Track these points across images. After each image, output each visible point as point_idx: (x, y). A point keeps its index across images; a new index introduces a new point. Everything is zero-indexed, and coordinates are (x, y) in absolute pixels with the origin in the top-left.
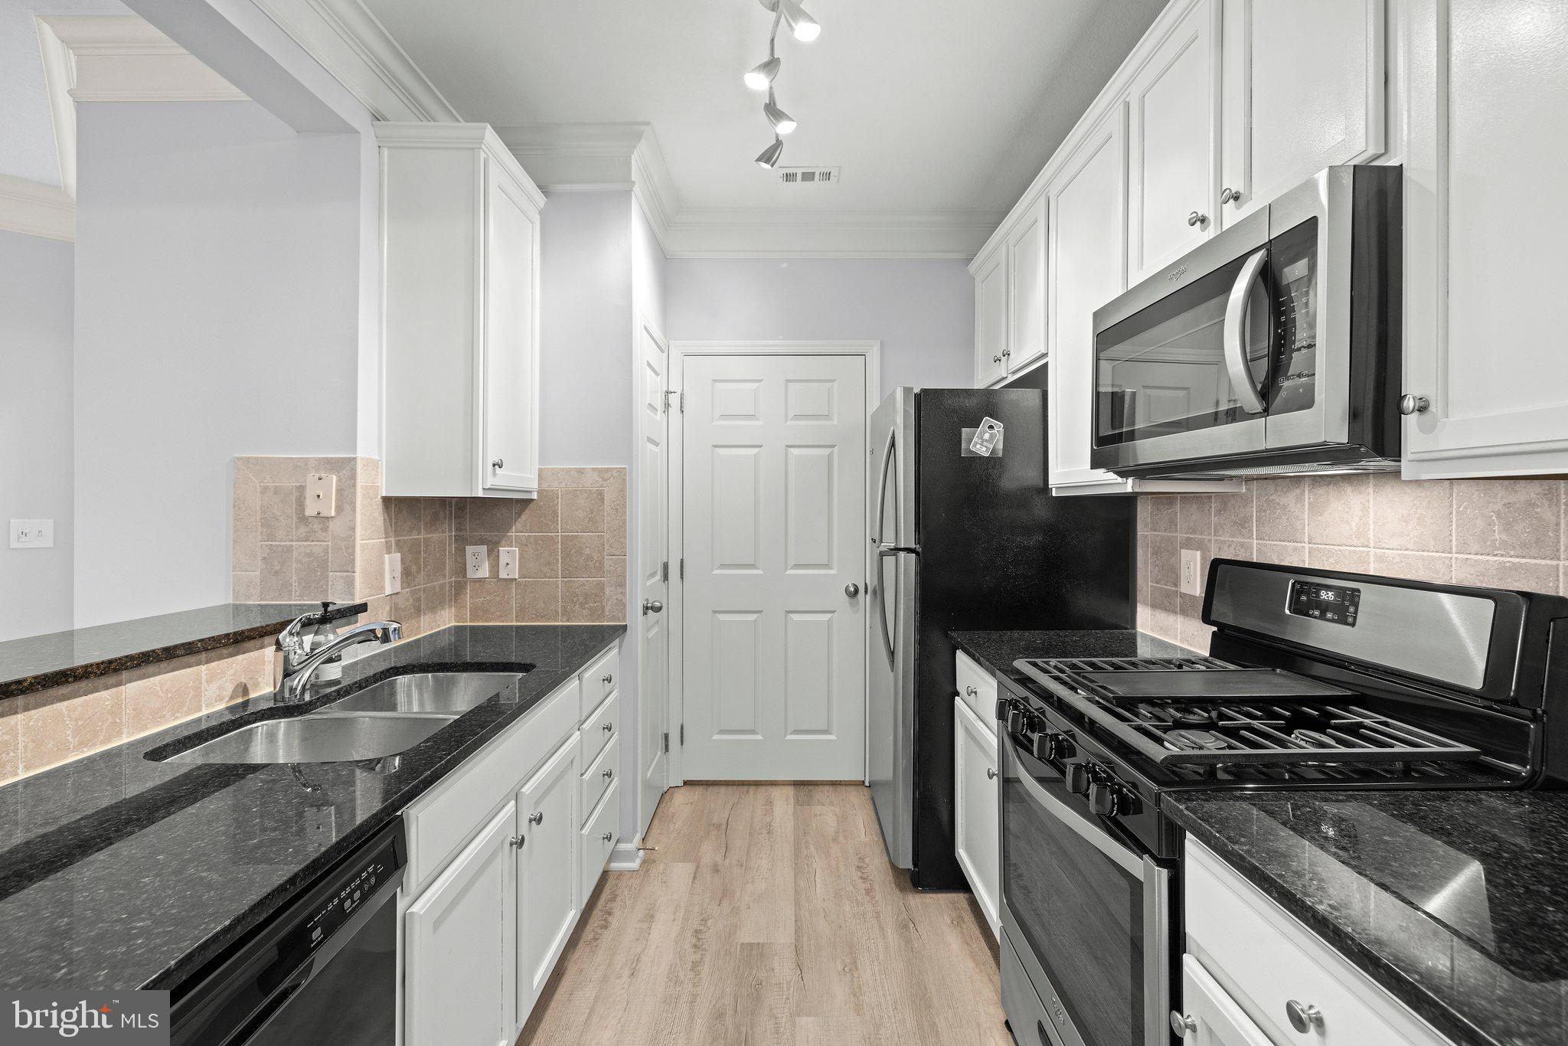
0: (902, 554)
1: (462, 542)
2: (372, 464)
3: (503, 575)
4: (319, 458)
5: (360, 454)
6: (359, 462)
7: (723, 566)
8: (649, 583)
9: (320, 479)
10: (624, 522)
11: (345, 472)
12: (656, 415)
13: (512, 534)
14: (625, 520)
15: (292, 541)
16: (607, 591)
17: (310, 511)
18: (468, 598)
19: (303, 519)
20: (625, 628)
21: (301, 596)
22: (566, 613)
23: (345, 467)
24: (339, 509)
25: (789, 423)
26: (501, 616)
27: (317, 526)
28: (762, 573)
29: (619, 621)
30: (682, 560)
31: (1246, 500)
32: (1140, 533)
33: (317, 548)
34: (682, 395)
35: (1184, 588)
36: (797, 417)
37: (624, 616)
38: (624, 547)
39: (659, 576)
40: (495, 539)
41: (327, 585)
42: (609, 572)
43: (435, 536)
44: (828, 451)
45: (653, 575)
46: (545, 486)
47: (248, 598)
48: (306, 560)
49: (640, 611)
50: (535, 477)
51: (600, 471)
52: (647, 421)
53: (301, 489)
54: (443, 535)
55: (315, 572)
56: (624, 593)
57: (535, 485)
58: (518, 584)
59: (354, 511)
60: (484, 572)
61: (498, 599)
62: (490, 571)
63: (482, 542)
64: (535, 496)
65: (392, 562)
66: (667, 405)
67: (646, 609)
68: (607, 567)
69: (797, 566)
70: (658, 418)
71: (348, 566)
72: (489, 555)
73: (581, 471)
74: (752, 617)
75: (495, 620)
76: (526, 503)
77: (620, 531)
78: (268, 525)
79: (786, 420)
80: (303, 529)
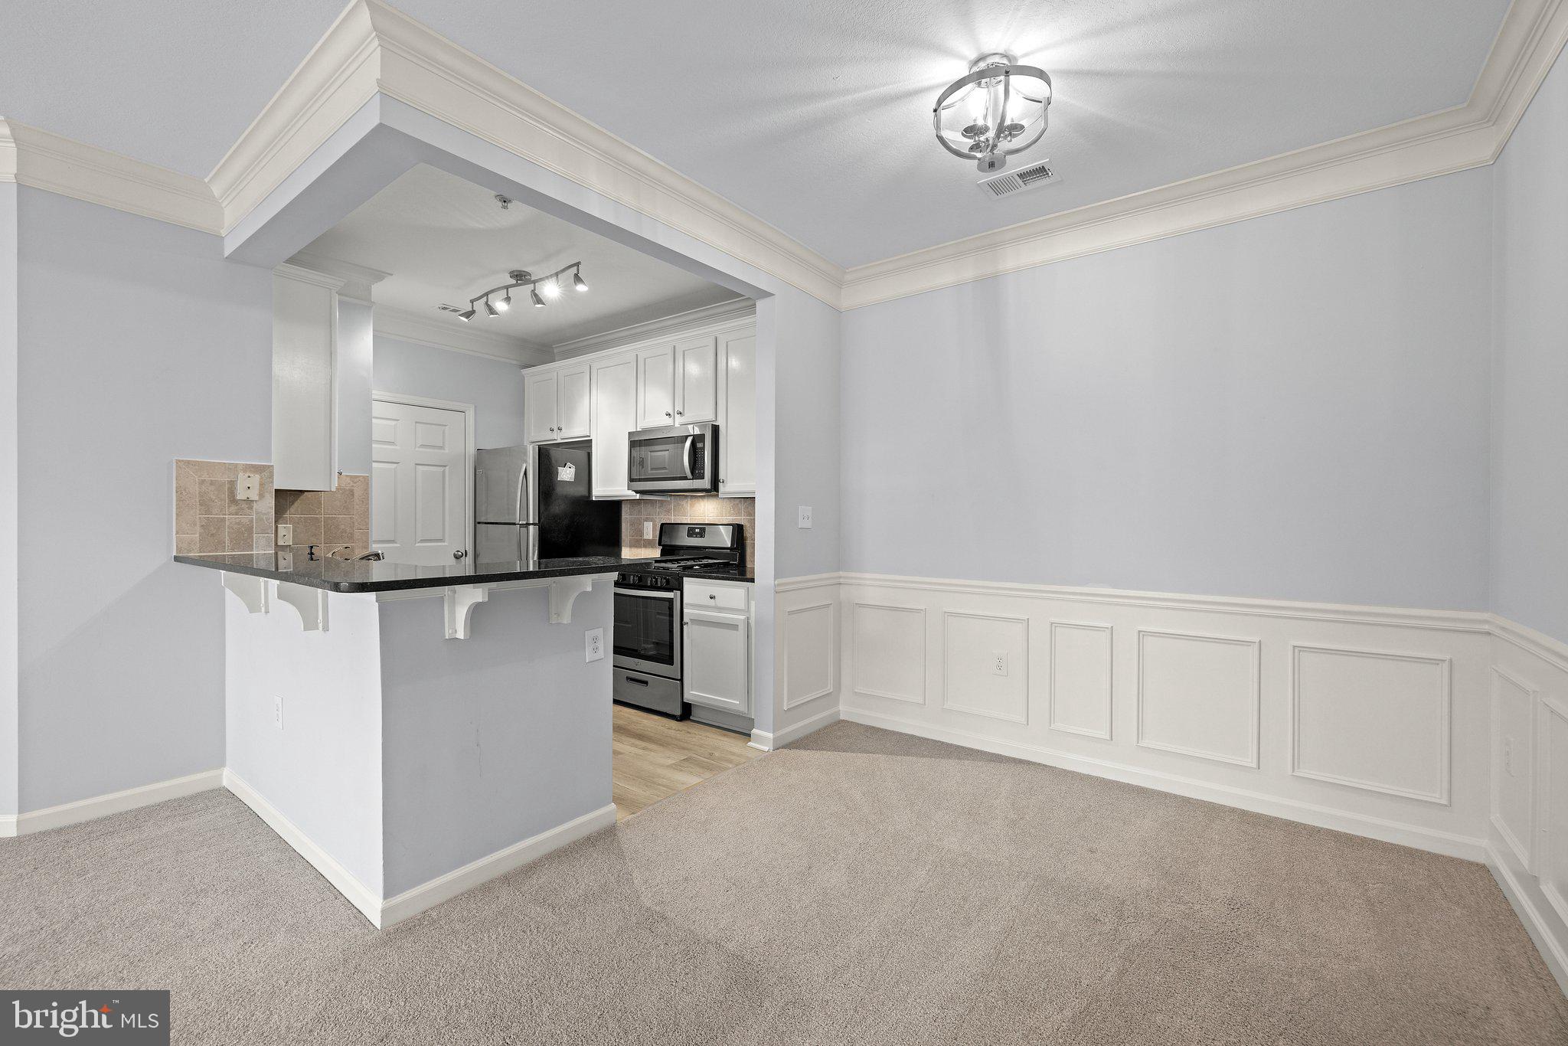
0: (531, 527)
3: (281, 543)
4: (247, 464)
6: (272, 468)
9: (249, 477)
10: (368, 509)
11: (266, 474)
13: (288, 515)
14: (369, 507)
15: (226, 515)
17: (240, 496)
19: (233, 500)
21: (233, 550)
23: (264, 470)
24: (261, 496)
25: (417, 449)
27: (244, 506)
31: (669, 503)
32: (623, 517)
33: (244, 519)
35: (646, 537)
36: (423, 446)
38: (367, 524)
41: (252, 542)
42: (358, 540)
44: (442, 469)
47: (189, 551)
48: (236, 526)
51: (351, 477)
53: (234, 483)
55: (243, 534)
58: (292, 549)
68: (356, 537)
69: (422, 541)
77: (366, 514)
78: (205, 505)
79: (415, 447)
80: (233, 508)
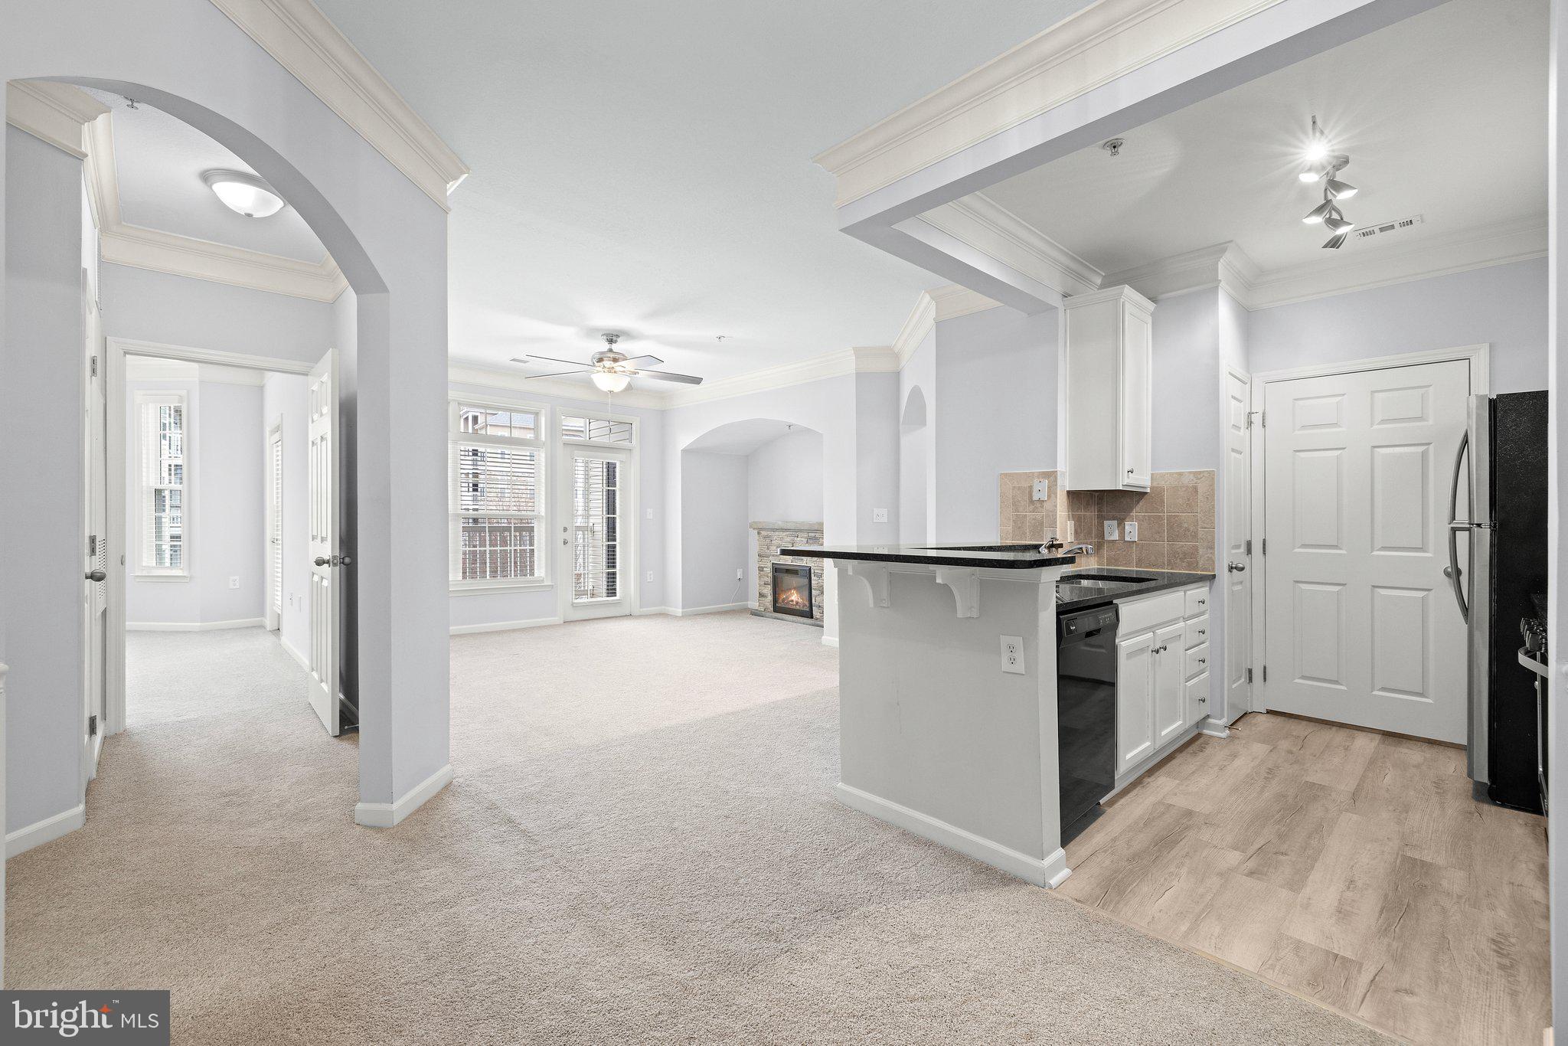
1: (1101, 518)
2: (1063, 473)
3: (1127, 539)
4: (1040, 472)
5: (1058, 469)
6: (1058, 473)
7: (1304, 546)
8: (1234, 551)
9: (1040, 482)
10: (1213, 507)
11: (1051, 478)
12: (1240, 431)
13: (1134, 514)
14: (1214, 505)
15: (1027, 512)
16: (1201, 551)
17: (1035, 498)
18: (1105, 552)
19: (1032, 502)
20: (1214, 576)
21: (1032, 539)
22: (1169, 563)
23: (1051, 476)
24: (1049, 496)
25: (1375, 427)
26: (1126, 564)
27: (1038, 505)
28: (1345, 552)
29: (1209, 571)
30: (1264, 540)
33: (1038, 516)
34: (1264, 414)
36: (1383, 421)
37: (1213, 569)
38: (1213, 523)
39: (1243, 549)
40: (1122, 517)
41: (1044, 533)
42: (1202, 539)
43: (1088, 514)
44: (1421, 449)
45: (1238, 547)
46: (1155, 484)
47: (1007, 540)
48: (1033, 521)
49: (1226, 569)
50: (1149, 478)
51: (1195, 473)
52: (1231, 436)
53: (1031, 487)
54: (1091, 514)
55: (1038, 528)
56: (1213, 554)
57: (1148, 483)
58: (1137, 545)
59: (1056, 497)
60: (1116, 536)
61: (1124, 553)
62: (1119, 536)
63: (1114, 519)
64: (1148, 490)
65: (1070, 525)
66: (1250, 423)
67: (1231, 569)
68: (1200, 536)
69: (1384, 548)
70: (1242, 433)
71: (1053, 525)
72: (1118, 527)
73: (1181, 474)
74: (1336, 589)
75: (1122, 566)
76: (1142, 495)
77: (1211, 512)
78: (1015, 504)
79: (1372, 424)
80: (1032, 507)
